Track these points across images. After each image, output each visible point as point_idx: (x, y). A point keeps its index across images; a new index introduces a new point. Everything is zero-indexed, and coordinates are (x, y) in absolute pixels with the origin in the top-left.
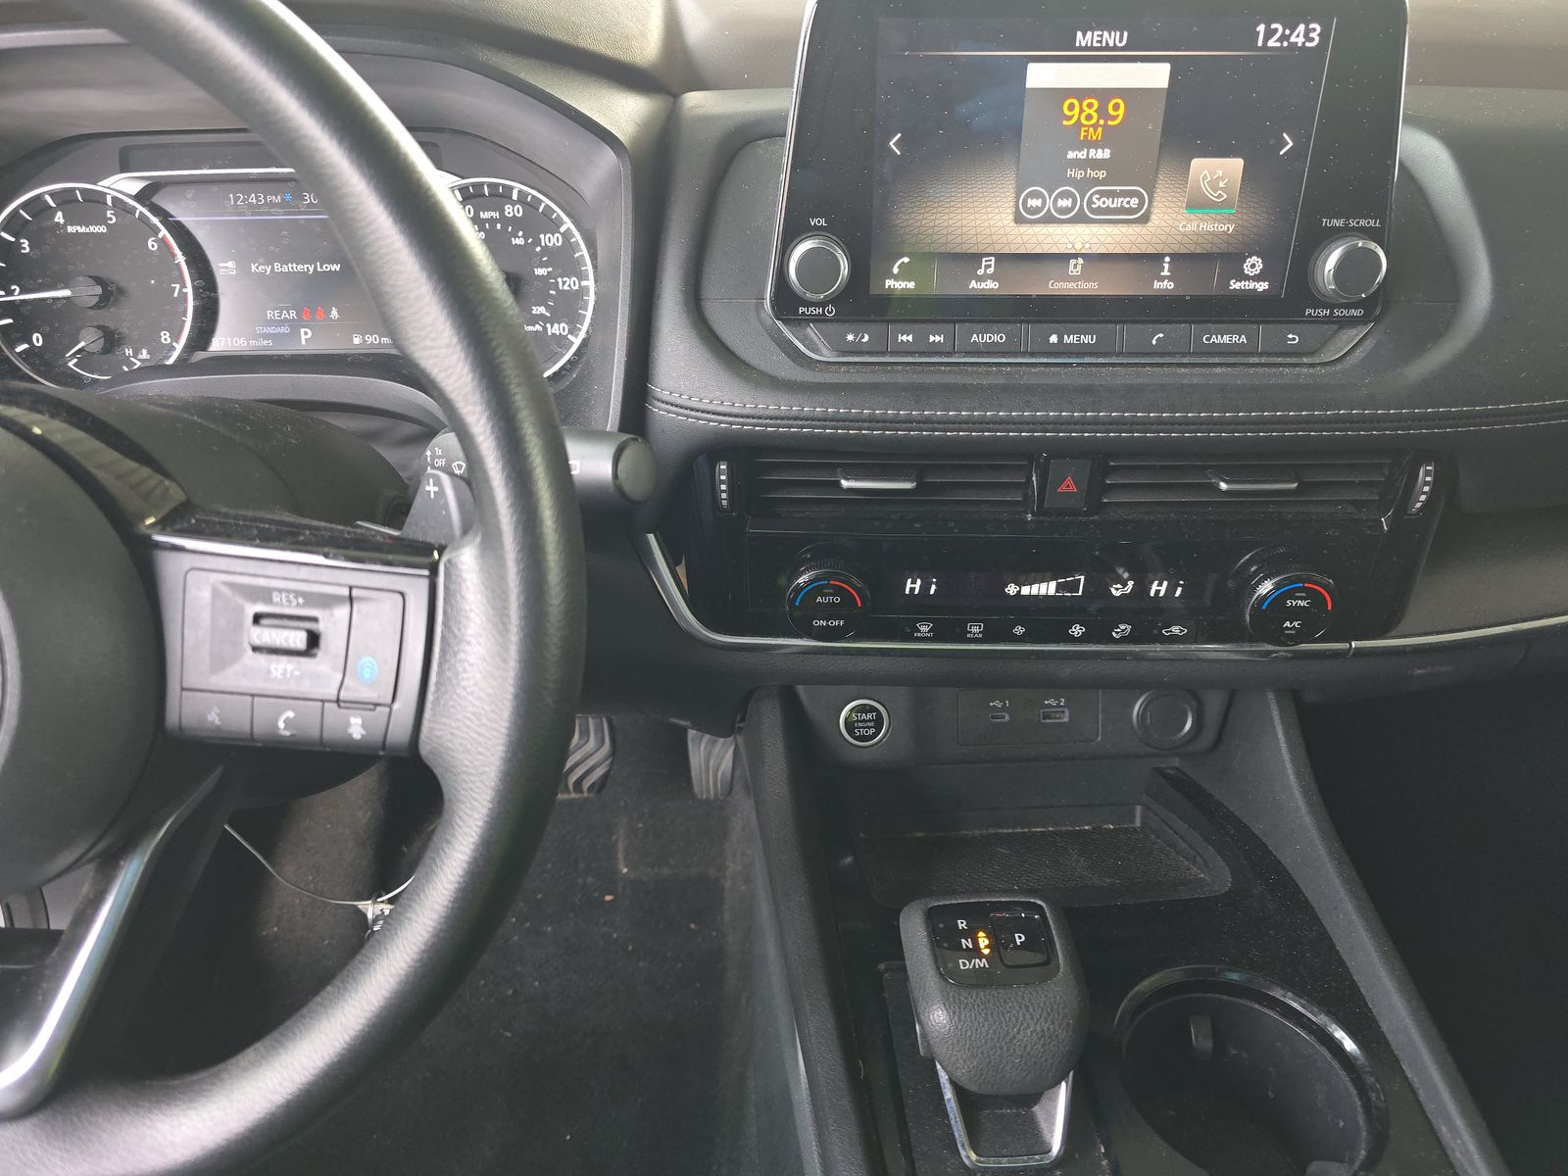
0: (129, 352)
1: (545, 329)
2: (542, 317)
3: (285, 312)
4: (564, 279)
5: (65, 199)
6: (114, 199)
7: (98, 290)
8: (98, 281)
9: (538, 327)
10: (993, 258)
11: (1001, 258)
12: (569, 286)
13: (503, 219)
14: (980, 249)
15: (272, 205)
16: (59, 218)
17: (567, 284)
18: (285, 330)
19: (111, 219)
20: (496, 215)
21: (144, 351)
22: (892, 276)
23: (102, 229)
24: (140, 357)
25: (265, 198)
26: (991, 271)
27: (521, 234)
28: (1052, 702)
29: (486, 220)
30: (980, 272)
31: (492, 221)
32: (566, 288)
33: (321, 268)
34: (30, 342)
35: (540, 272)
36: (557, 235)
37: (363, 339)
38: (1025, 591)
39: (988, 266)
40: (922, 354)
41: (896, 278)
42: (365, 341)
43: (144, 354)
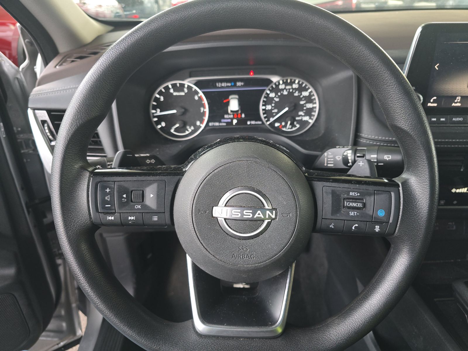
0: (188, 127)
1: (302, 118)
2: (301, 115)
4: (308, 105)
5: (174, 86)
6: (188, 85)
7: (183, 110)
9: (300, 118)
10: (460, 97)
11: (462, 97)
13: (293, 89)
14: (457, 95)
15: (228, 86)
16: (172, 91)
18: (229, 121)
19: (185, 91)
20: (290, 87)
21: (192, 127)
22: (430, 102)
23: (183, 94)
24: (191, 129)
25: (227, 84)
26: (459, 101)
27: (297, 92)
28: (451, 224)
29: (288, 89)
30: (456, 101)
32: (309, 107)
35: (302, 103)
36: (307, 92)
37: (250, 122)
38: (458, 191)
39: (459, 99)
40: (438, 124)
41: (432, 103)
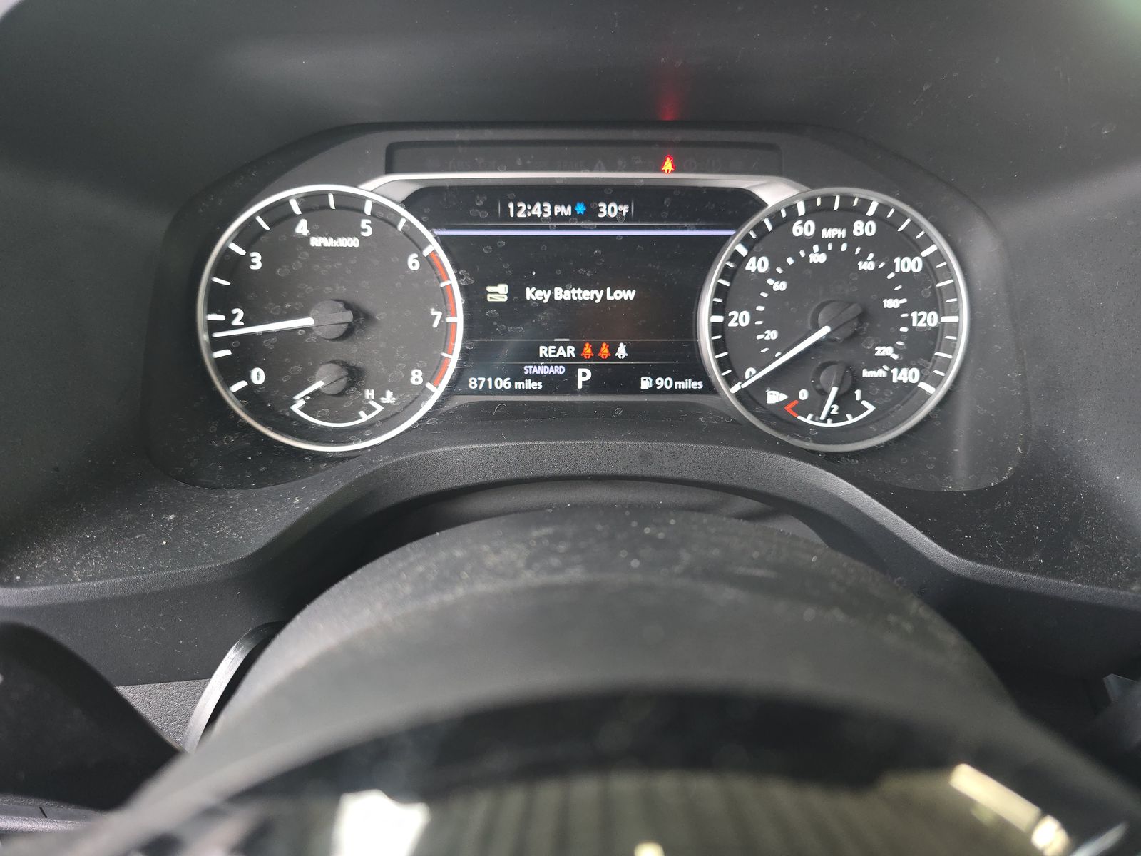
0: (369, 394)
1: (890, 375)
2: (886, 360)
3: (561, 348)
4: (920, 314)
5: (312, 205)
6: (376, 205)
7: (348, 317)
8: (348, 306)
9: (881, 373)
12: (926, 322)
13: (850, 238)
15: (561, 218)
16: (302, 228)
17: (923, 320)
18: (559, 370)
19: (365, 230)
20: (842, 233)
21: (389, 393)
23: (353, 242)
24: (383, 400)
25: (552, 210)
27: (871, 256)
29: (829, 240)
31: (837, 241)
32: (921, 324)
33: (612, 294)
34: (248, 379)
35: (890, 304)
36: (917, 259)
37: (654, 382)
42: (655, 386)
43: (389, 398)
